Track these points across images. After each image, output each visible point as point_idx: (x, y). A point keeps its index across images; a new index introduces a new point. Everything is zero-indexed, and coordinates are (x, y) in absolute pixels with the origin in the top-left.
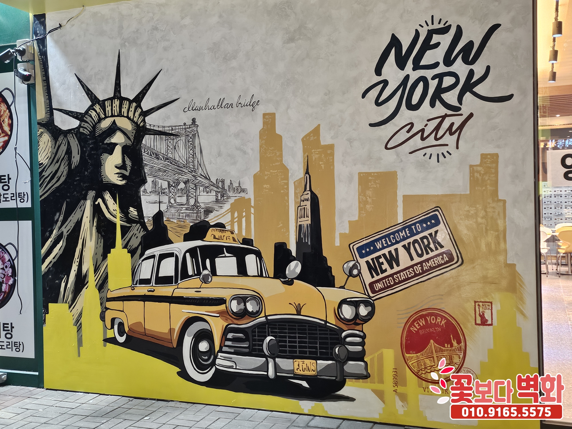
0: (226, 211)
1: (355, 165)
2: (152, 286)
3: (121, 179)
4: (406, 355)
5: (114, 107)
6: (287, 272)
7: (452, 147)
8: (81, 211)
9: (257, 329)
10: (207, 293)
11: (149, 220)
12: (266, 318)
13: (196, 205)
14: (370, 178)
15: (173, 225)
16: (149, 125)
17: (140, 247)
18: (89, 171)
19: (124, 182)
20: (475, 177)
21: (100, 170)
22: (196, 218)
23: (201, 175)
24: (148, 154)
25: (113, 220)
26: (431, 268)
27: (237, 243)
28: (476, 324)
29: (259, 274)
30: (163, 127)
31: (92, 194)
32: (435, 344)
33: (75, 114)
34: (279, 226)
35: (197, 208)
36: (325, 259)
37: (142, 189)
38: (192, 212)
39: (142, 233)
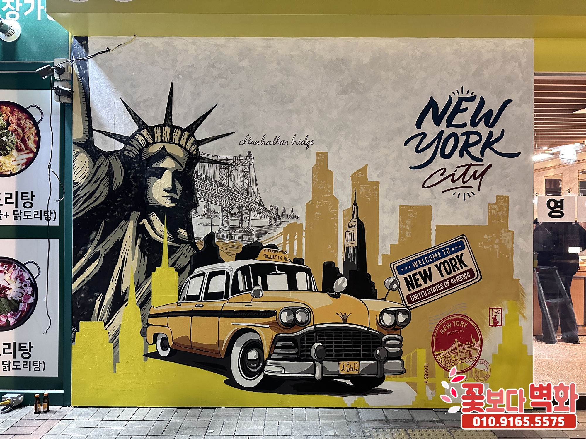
0: (278, 235)
1: (397, 199)
2: (201, 301)
3: (170, 202)
4: (436, 352)
5: (164, 134)
6: (334, 287)
7: (475, 190)
8: (122, 231)
9: (305, 336)
10: (258, 306)
11: (199, 240)
12: (315, 327)
13: (249, 228)
14: (409, 210)
15: (224, 246)
16: (203, 154)
17: (189, 266)
18: (133, 192)
19: (173, 205)
20: (492, 213)
21: (147, 193)
22: (249, 239)
23: (255, 202)
24: (201, 180)
25: (160, 241)
26: (457, 283)
27: (288, 262)
28: (490, 325)
29: (309, 289)
30: (218, 157)
31: (136, 215)
32: (459, 342)
33: (119, 137)
34: (329, 248)
35: (250, 231)
36: (369, 276)
37: (194, 212)
38: (245, 234)
39: (192, 253)
